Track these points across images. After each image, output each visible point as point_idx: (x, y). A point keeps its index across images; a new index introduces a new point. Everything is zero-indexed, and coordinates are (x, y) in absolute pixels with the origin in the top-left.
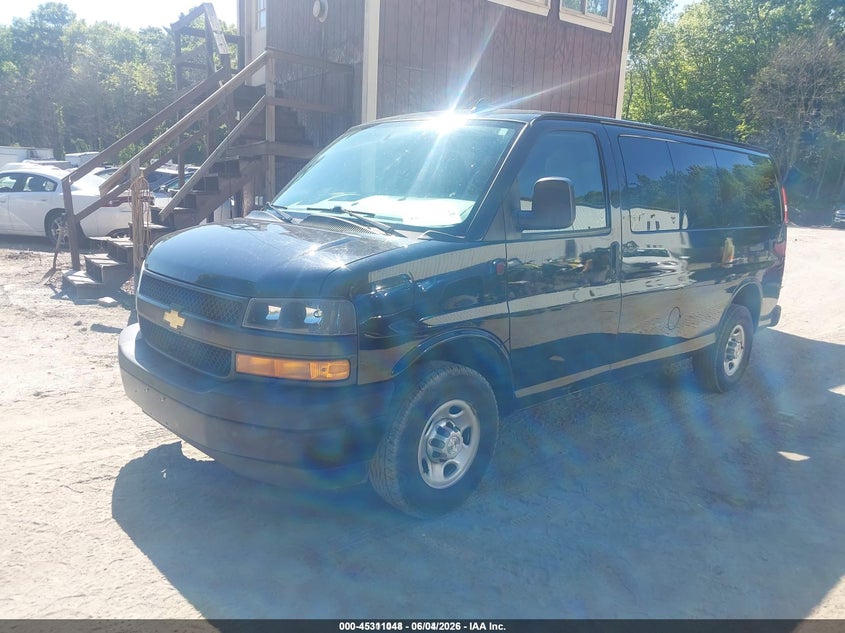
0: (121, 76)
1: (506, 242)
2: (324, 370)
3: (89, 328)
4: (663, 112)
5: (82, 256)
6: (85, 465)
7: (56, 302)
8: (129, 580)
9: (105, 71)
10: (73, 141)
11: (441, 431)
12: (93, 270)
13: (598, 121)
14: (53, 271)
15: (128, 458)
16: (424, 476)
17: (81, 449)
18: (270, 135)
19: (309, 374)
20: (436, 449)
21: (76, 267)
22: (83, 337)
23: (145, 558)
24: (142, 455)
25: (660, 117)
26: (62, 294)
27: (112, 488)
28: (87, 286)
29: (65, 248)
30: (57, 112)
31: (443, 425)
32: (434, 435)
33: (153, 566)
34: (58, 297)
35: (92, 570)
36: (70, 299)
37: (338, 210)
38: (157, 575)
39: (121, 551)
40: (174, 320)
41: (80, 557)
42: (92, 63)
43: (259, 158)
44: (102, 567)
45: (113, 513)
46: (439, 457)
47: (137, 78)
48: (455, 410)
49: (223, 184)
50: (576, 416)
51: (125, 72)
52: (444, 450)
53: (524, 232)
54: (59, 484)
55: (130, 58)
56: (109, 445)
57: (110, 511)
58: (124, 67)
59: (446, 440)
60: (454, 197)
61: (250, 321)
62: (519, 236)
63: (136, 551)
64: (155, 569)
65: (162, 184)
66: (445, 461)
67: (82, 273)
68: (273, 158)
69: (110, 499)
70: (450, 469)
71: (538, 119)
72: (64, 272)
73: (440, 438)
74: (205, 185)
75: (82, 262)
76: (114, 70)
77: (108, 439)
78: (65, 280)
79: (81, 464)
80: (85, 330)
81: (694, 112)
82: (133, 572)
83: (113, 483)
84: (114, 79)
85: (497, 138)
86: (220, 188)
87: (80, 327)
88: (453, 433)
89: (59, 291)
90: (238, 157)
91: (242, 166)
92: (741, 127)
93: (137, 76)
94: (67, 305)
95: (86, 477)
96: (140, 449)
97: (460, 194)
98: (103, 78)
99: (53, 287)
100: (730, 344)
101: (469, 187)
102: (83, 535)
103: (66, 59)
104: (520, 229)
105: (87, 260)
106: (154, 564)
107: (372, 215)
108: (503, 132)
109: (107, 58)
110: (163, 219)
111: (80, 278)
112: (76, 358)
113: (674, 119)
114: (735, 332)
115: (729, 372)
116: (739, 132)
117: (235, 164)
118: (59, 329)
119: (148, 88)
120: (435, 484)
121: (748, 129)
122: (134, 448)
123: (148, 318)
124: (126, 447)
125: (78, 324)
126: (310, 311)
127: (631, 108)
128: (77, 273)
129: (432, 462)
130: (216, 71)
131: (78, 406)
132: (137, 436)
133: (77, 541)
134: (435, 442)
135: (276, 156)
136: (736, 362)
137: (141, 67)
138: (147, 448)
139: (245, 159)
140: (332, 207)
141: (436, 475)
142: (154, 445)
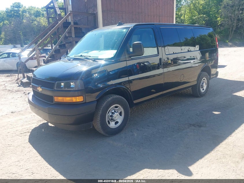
0: (37, 21)
1: (126, 61)
2: (77, 99)
3: (27, 94)
4: (195, 17)
5: (25, 74)
6: (23, 129)
7: (19, 88)
8: (31, 157)
9: (33, 21)
10: (26, 42)
11: (113, 113)
12: (28, 78)
13: (154, 24)
14: (18, 79)
15: (34, 127)
16: (109, 125)
17: (22, 126)
18: (73, 36)
19: (73, 100)
20: (112, 118)
21: (24, 77)
22: (25, 96)
23: (36, 151)
24: (38, 126)
25: (194, 18)
26: (20, 85)
27: (29, 135)
28: (27, 82)
29: (20, 73)
30: (20, 34)
31: (113, 111)
32: (111, 114)
33: (37, 153)
34: (19, 86)
35: (22, 155)
36: (23, 86)
37: (81, 56)
38: (38, 155)
39: (30, 150)
40: (40, 89)
41: (19, 152)
42: (29, 19)
43: (71, 42)
44: (25, 154)
45: (29, 141)
46: (112, 120)
47: (42, 22)
48: (116, 107)
49: (62, 51)
50: (157, 107)
51: (38, 20)
52: (114, 118)
53: (132, 57)
54: (16, 135)
55: (39, 16)
56: (29, 124)
57: (28, 140)
58: (38, 19)
59: (114, 115)
60: (111, 50)
61: (56, 88)
62: (130, 59)
63: (34, 149)
64: (38, 154)
65: (48, 52)
66: (115, 121)
67: (26, 79)
68: (75, 42)
69: (28, 137)
70: (117, 123)
71: (134, 26)
72: (21, 79)
73: (112, 115)
74: (57, 51)
75: (26, 76)
76: (35, 20)
77: (29, 122)
78: (21, 81)
79: (22, 129)
80: (26, 94)
81: (205, 16)
82: (32, 155)
83: (30, 133)
84: (35, 22)
85: (122, 32)
86: (61, 52)
87: (25, 94)
88: (116, 113)
89: (20, 84)
90: (65, 43)
91: (66, 45)
92: (219, 19)
93: (42, 21)
94: (22, 88)
95: (23, 132)
96: (38, 124)
97: (113, 49)
98: (32, 23)
99: (18, 84)
100: (202, 83)
101: (115, 47)
102: (21, 147)
103: (22, 18)
104: (130, 57)
105: (27, 75)
106: (38, 152)
107: (90, 56)
108: (125, 30)
109: (33, 16)
110: (46, 62)
111: (25, 80)
112: (23, 102)
113: (198, 18)
114: (204, 80)
115: (202, 91)
116: (218, 20)
117: (65, 44)
118: (20, 94)
119: (45, 24)
120: (112, 127)
121: (221, 19)
122: (36, 124)
123: (34, 89)
124: (34, 124)
125: (24, 93)
126: (72, 84)
127: (185, 16)
128: (24, 79)
129: (111, 121)
130: (58, 18)
131: (22, 114)
132: (37, 121)
133: (19, 148)
134: (111, 116)
135: (76, 42)
136: (205, 88)
137: (43, 18)
138: (39, 124)
139: (67, 43)
140: (80, 55)
141: (112, 125)
142: (42, 123)
